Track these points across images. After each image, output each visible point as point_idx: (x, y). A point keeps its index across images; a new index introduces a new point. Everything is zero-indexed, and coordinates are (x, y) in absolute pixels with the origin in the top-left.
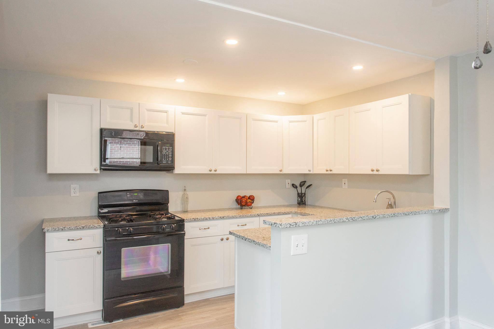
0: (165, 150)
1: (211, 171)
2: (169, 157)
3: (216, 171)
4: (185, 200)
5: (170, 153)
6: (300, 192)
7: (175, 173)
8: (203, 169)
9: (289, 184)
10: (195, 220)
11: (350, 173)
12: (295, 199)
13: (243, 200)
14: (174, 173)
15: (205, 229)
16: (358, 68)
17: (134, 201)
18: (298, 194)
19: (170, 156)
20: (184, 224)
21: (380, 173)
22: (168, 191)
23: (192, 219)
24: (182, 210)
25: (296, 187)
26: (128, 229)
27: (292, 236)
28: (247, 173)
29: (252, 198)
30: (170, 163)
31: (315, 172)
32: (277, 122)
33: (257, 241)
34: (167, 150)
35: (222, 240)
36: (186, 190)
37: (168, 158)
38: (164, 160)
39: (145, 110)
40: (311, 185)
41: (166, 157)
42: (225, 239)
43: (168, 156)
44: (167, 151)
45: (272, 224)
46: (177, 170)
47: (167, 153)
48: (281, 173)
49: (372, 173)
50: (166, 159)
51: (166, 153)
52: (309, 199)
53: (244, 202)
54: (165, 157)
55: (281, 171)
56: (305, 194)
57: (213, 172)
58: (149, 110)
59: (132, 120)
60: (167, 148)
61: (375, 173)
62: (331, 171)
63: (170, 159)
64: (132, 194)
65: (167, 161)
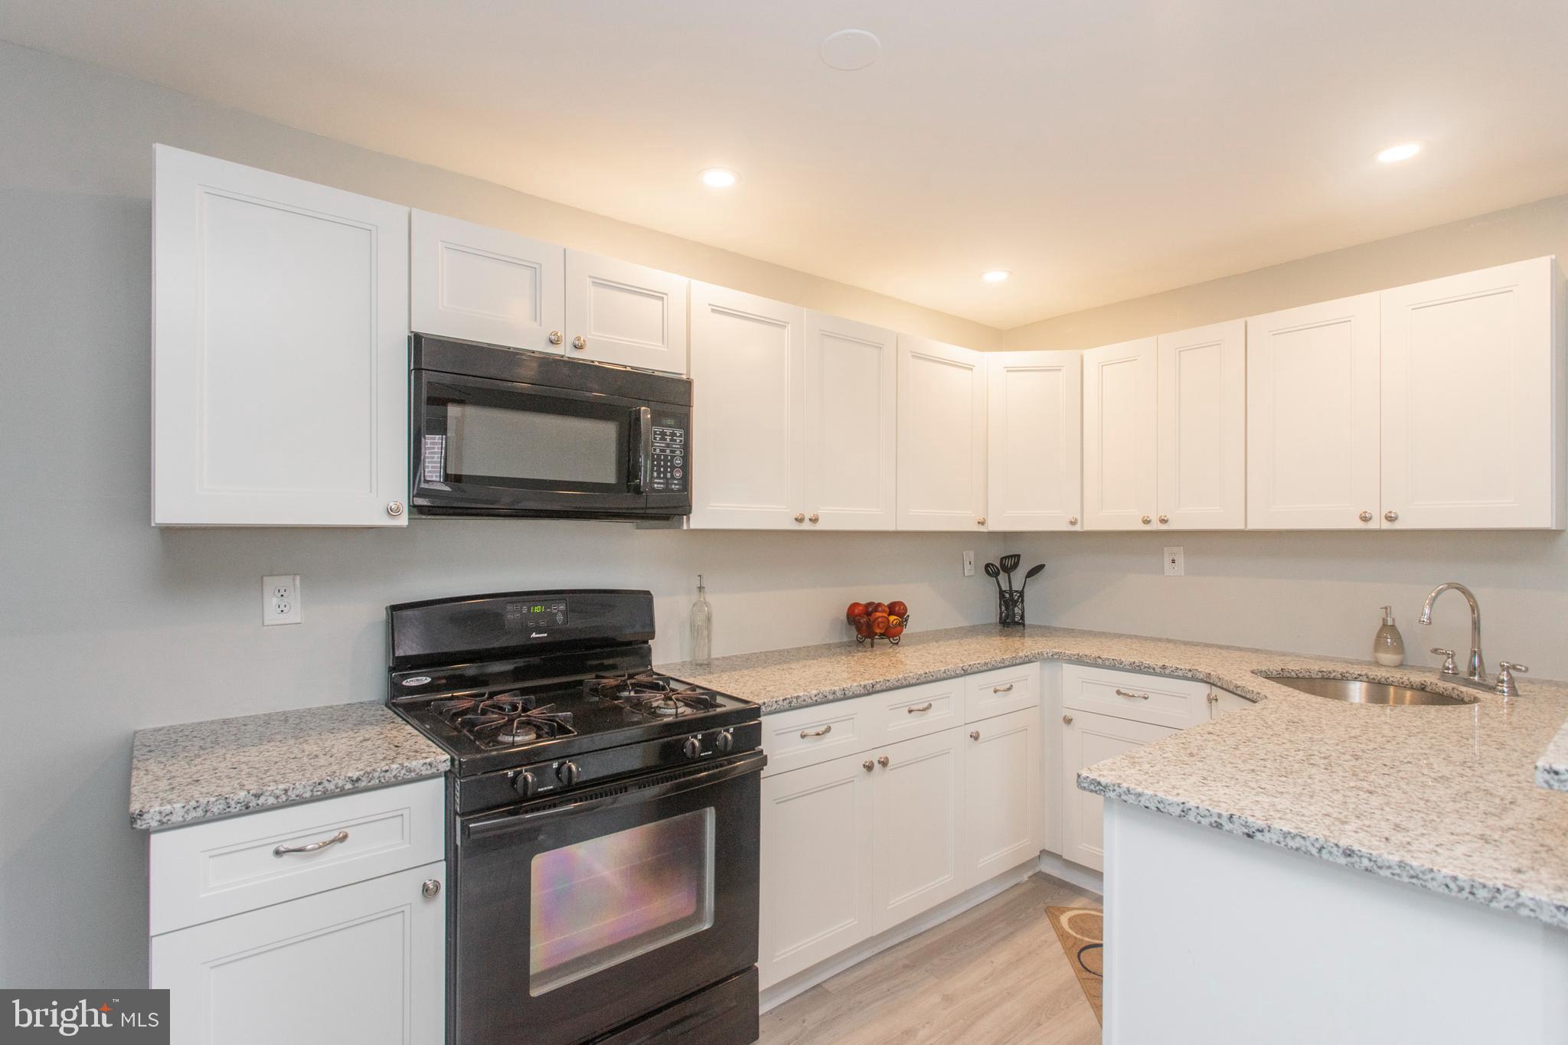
0: (655, 438)
1: (799, 521)
2: (673, 467)
3: (814, 520)
4: (700, 623)
5: (678, 452)
6: (1005, 587)
7: (691, 527)
8: (776, 515)
9: (974, 563)
10: (792, 705)
11: (1252, 528)
12: (991, 610)
13: (880, 620)
14: (685, 527)
15: (818, 734)
17: (534, 635)
18: (1002, 593)
19: (678, 462)
20: (760, 724)
22: (648, 593)
23: (781, 703)
24: (687, 659)
25: (996, 574)
26: (561, 765)
28: (899, 528)
29: (897, 609)
30: (679, 490)
31: (1087, 528)
32: (972, 369)
34: (668, 438)
35: (869, 767)
36: (704, 588)
37: (671, 472)
38: (658, 477)
39: (588, 279)
40: (1040, 568)
41: (665, 467)
42: (877, 766)
43: (671, 461)
44: (668, 446)
46: (697, 520)
47: (668, 451)
48: (982, 529)
49: (1360, 525)
50: (665, 473)
51: (664, 451)
52: (1032, 610)
53: (881, 625)
54: (659, 466)
55: (982, 523)
56: (1021, 593)
57: (806, 526)
58: (601, 283)
59: (536, 313)
60: (668, 431)
61: (1378, 525)
62: (1163, 521)
63: (678, 474)
64: (525, 610)
65: (667, 483)
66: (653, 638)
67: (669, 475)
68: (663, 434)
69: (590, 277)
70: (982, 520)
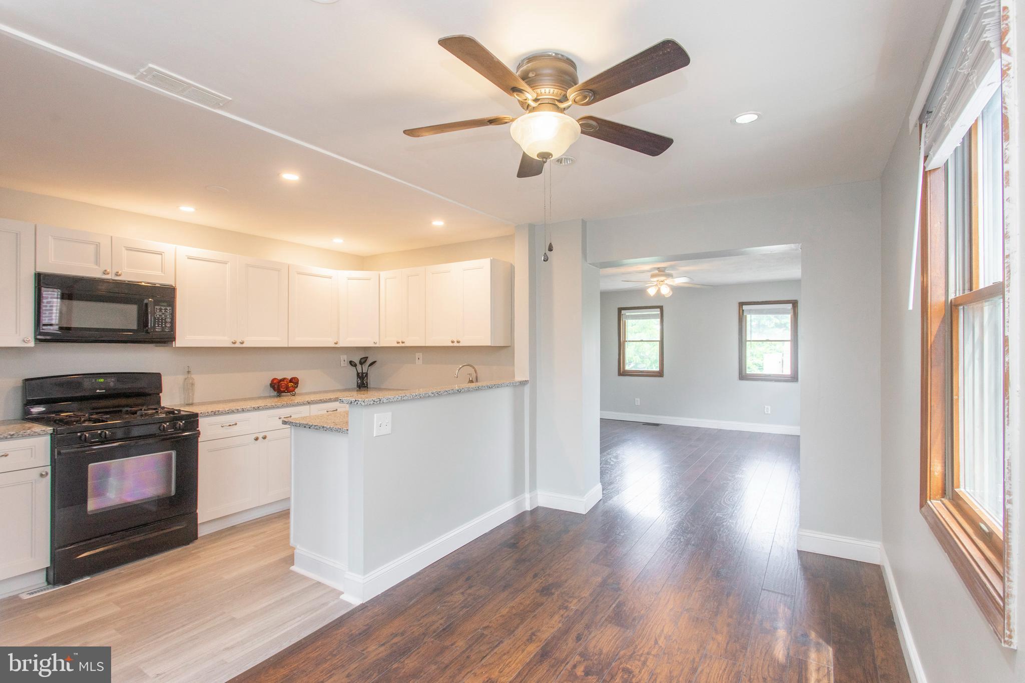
0: (157, 312)
1: (234, 343)
2: (166, 322)
3: (242, 343)
4: (188, 387)
5: (168, 316)
6: (360, 371)
7: (177, 346)
8: (223, 340)
9: (344, 361)
10: (215, 414)
11: (427, 345)
12: (354, 381)
13: (283, 385)
14: (174, 346)
15: (230, 425)
16: (438, 223)
17: (98, 391)
18: (358, 374)
19: (169, 320)
20: (198, 420)
21: (461, 344)
22: (159, 374)
23: (210, 413)
24: (183, 403)
25: (355, 365)
26: (102, 432)
27: (375, 415)
28: (290, 346)
29: (295, 382)
30: (169, 332)
31: (381, 345)
32: (331, 278)
33: (329, 427)
34: (163, 311)
35: (257, 439)
36: (190, 372)
37: (165, 324)
38: (158, 326)
39: (123, 248)
40: (375, 362)
41: (162, 322)
42: (260, 438)
43: (165, 320)
44: (163, 314)
45: (351, 402)
46: (179, 342)
47: (163, 316)
48: (337, 346)
49: (452, 345)
50: (162, 324)
51: (161, 316)
52: (372, 380)
53: (283, 387)
54: (159, 322)
55: (336, 343)
56: (367, 374)
57: (238, 345)
58: (130, 249)
59: (97, 262)
60: (163, 308)
61: (456, 344)
62: (403, 343)
63: (169, 325)
64: (94, 381)
65: (163, 328)
66: (161, 392)
67: (164, 325)
68: (161, 310)
69: (125, 247)
70: (336, 342)
